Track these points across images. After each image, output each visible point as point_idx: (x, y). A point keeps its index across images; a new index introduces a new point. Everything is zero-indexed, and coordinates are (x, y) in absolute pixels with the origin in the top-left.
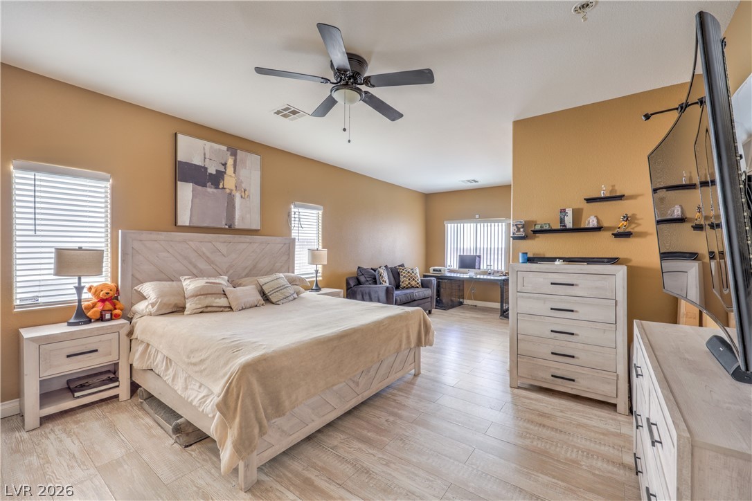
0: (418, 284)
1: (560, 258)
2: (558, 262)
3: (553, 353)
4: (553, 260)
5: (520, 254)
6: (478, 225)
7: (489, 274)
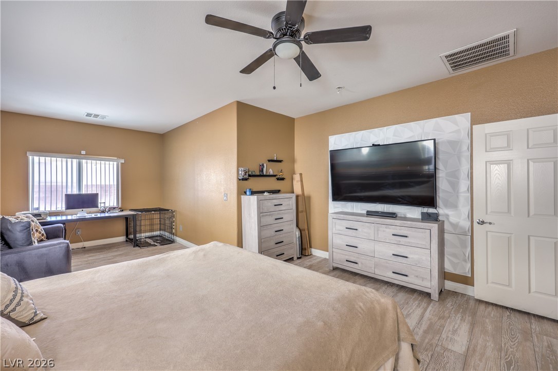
0: (43, 235)
1: (266, 191)
2: (266, 194)
3: (276, 244)
4: (263, 192)
5: (248, 190)
6: (84, 161)
7: (103, 212)
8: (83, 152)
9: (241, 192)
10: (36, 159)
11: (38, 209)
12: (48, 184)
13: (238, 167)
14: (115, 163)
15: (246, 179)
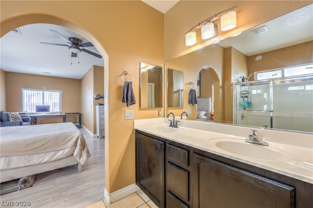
5: (98, 104)
6: (45, 92)
7: (53, 113)
8: (45, 88)
9: (95, 105)
10: (25, 91)
11: (26, 111)
12: (32, 104)
13: (94, 94)
14: (59, 93)
15: (98, 99)
